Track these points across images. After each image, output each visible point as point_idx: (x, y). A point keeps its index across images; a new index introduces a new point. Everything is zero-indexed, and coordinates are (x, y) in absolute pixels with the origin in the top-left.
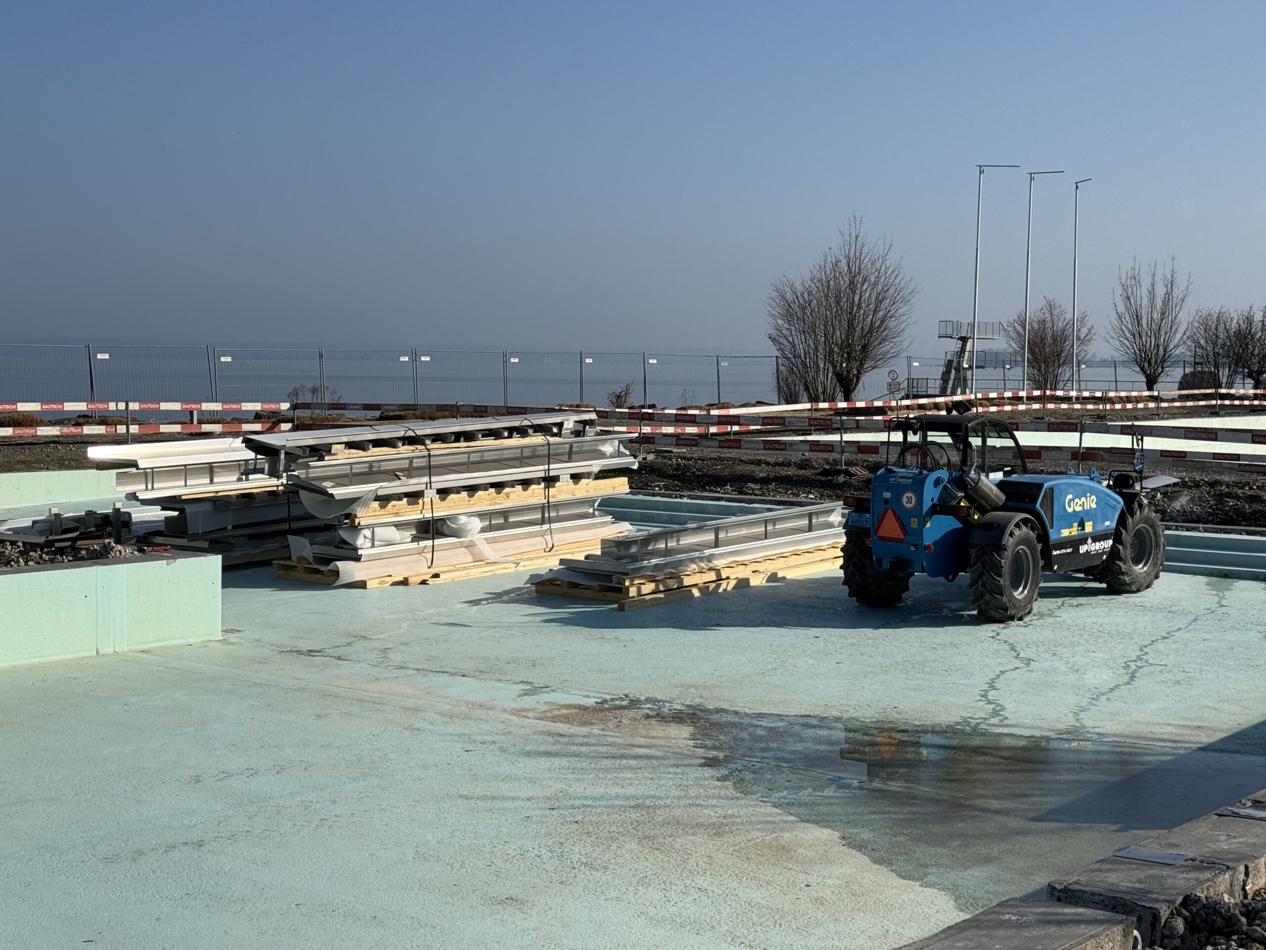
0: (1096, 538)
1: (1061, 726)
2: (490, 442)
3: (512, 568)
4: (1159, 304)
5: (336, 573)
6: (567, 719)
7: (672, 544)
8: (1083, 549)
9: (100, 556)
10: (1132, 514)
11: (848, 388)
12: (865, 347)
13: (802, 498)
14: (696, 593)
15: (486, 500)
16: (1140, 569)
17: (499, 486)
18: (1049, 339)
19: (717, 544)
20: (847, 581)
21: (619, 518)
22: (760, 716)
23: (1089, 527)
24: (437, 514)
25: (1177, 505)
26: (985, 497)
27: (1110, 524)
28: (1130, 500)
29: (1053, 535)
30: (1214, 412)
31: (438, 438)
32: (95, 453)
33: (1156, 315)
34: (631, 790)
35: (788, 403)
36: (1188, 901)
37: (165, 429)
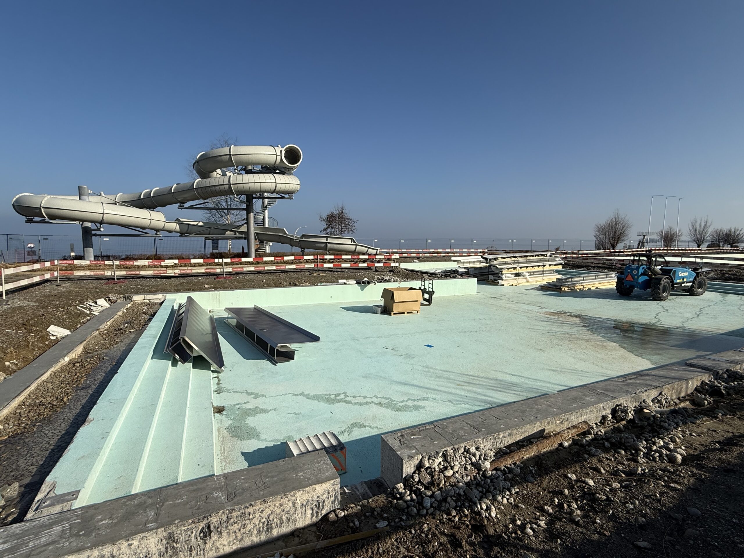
0: (687, 282)
1: (678, 326)
2: (531, 258)
3: (535, 283)
4: (702, 227)
5: (498, 283)
6: (550, 315)
7: (573, 280)
8: (683, 285)
9: (455, 277)
10: (698, 277)
11: (614, 247)
12: (618, 238)
13: (603, 271)
14: (578, 290)
15: (529, 269)
16: (699, 290)
17: (533, 267)
18: (669, 236)
19: (583, 280)
20: (617, 290)
21: (559, 274)
22: (596, 317)
23: (685, 280)
24: (519, 272)
25: (710, 275)
26: (656, 272)
27: (691, 279)
28: (698, 274)
29: (675, 281)
30: (718, 253)
31: (521, 257)
32: (453, 258)
33: (701, 230)
34: (566, 330)
35: (598, 250)
36: (727, 370)
37: (464, 254)
